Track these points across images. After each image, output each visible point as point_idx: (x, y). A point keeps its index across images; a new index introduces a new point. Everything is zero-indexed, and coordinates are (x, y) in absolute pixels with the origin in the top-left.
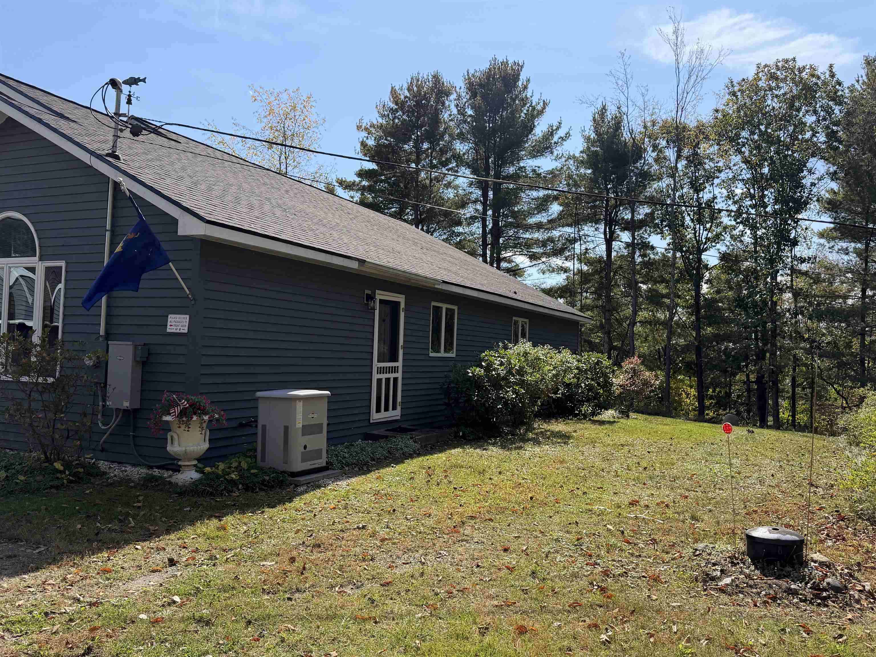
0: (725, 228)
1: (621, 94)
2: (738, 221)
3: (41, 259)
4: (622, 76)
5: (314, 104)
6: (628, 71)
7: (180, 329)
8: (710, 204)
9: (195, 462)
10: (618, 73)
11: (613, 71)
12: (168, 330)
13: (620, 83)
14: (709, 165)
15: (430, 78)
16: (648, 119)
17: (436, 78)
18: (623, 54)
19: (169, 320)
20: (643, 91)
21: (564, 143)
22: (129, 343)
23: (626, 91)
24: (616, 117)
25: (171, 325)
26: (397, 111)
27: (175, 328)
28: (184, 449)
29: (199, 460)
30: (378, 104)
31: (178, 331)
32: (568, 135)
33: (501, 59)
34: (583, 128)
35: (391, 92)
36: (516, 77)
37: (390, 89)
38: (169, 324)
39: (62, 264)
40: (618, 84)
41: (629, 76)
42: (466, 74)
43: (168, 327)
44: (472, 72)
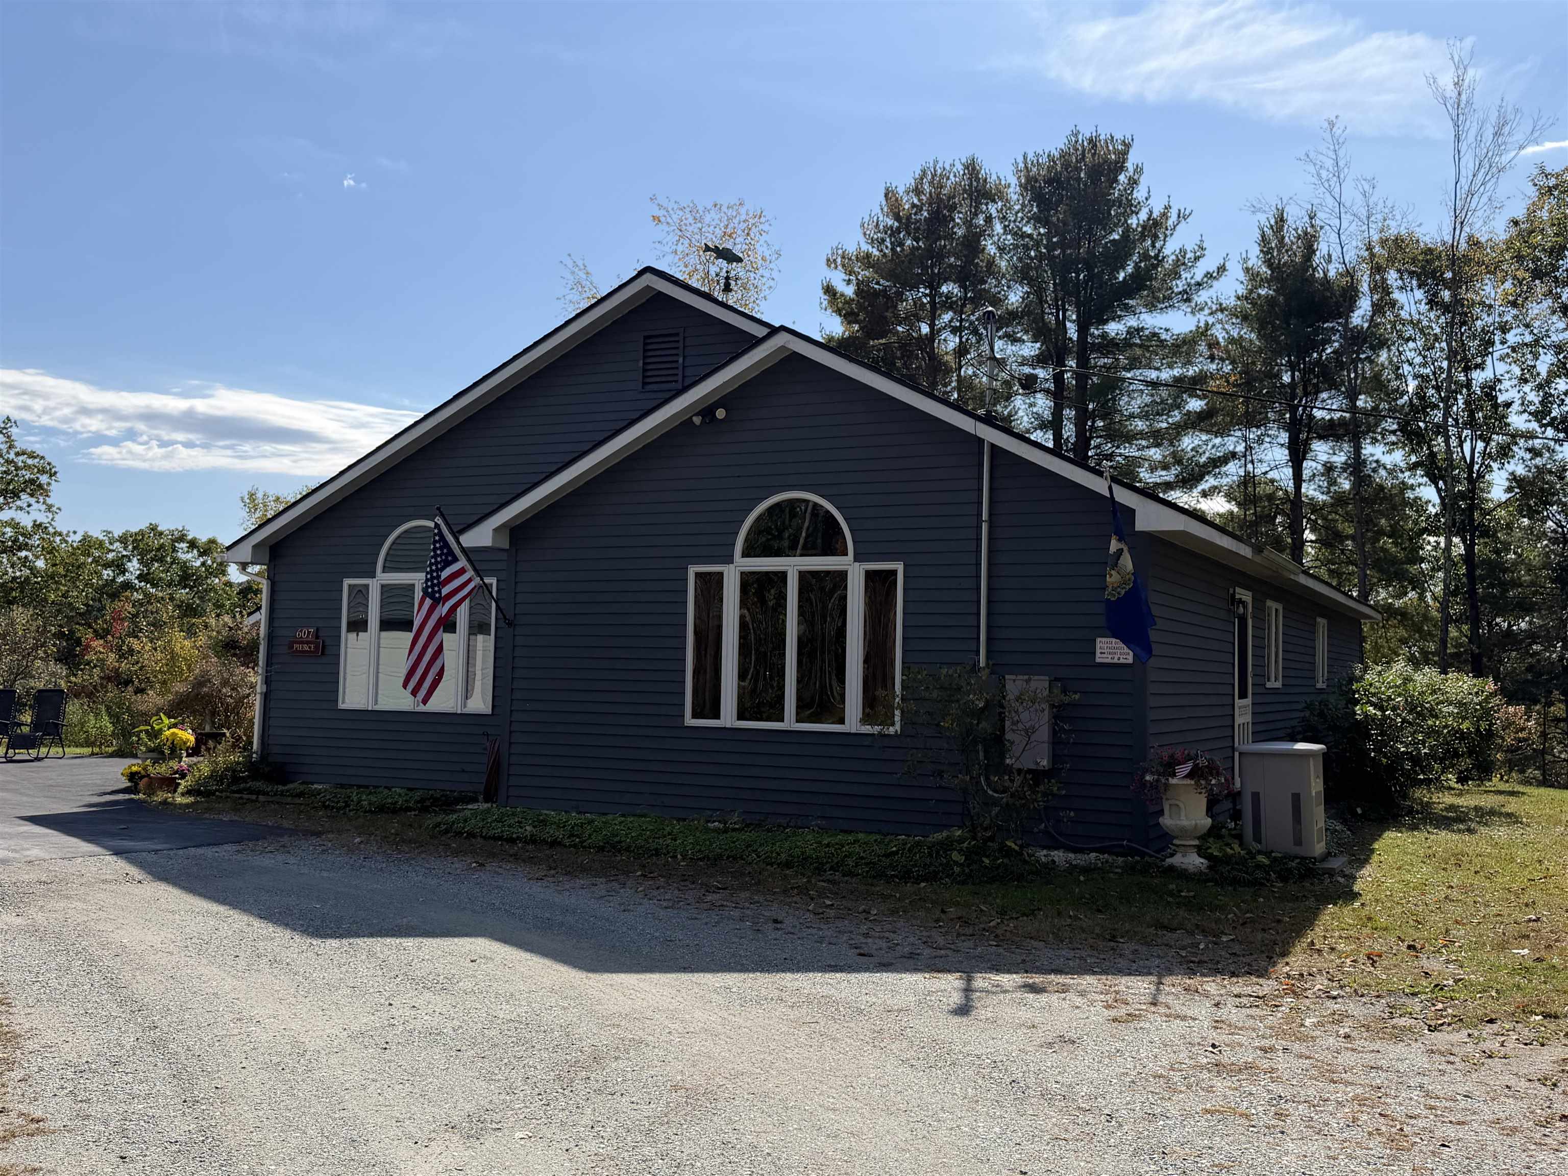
0: (1515, 436)
1: (1328, 195)
2: (1544, 422)
3: (856, 559)
4: (1329, 163)
5: (765, 227)
6: (1341, 153)
7: (1119, 659)
8: (1490, 389)
9: (1196, 842)
10: (1321, 157)
11: (1312, 155)
12: (1098, 660)
13: (1324, 174)
14: (1484, 320)
15: (959, 167)
16: (1376, 238)
17: (972, 168)
18: (1332, 124)
19: (1098, 645)
20: (1367, 187)
21: (1215, 283)
22: (1042, 677)
23: (1337, 189)
24: (1306, 233)
25: (1101, 653)
26: (898, 230)
27: (1110, 656)
28: (1194, 822)
29: (1201, 838)
30: (866, 220)
31: (1116, 661)
32: (1222, 269)
33: (1087, 132)
34: (1244, 256)
35: (886, 195)
36: (1119, 166)
37: (883, 191)
38: (1098, 651)
39: (899, 567)
40: (1320, 178)
41: (1341, 164)
42: (1020, 160)
43: (1098, 655)
44: (1030, 156)
